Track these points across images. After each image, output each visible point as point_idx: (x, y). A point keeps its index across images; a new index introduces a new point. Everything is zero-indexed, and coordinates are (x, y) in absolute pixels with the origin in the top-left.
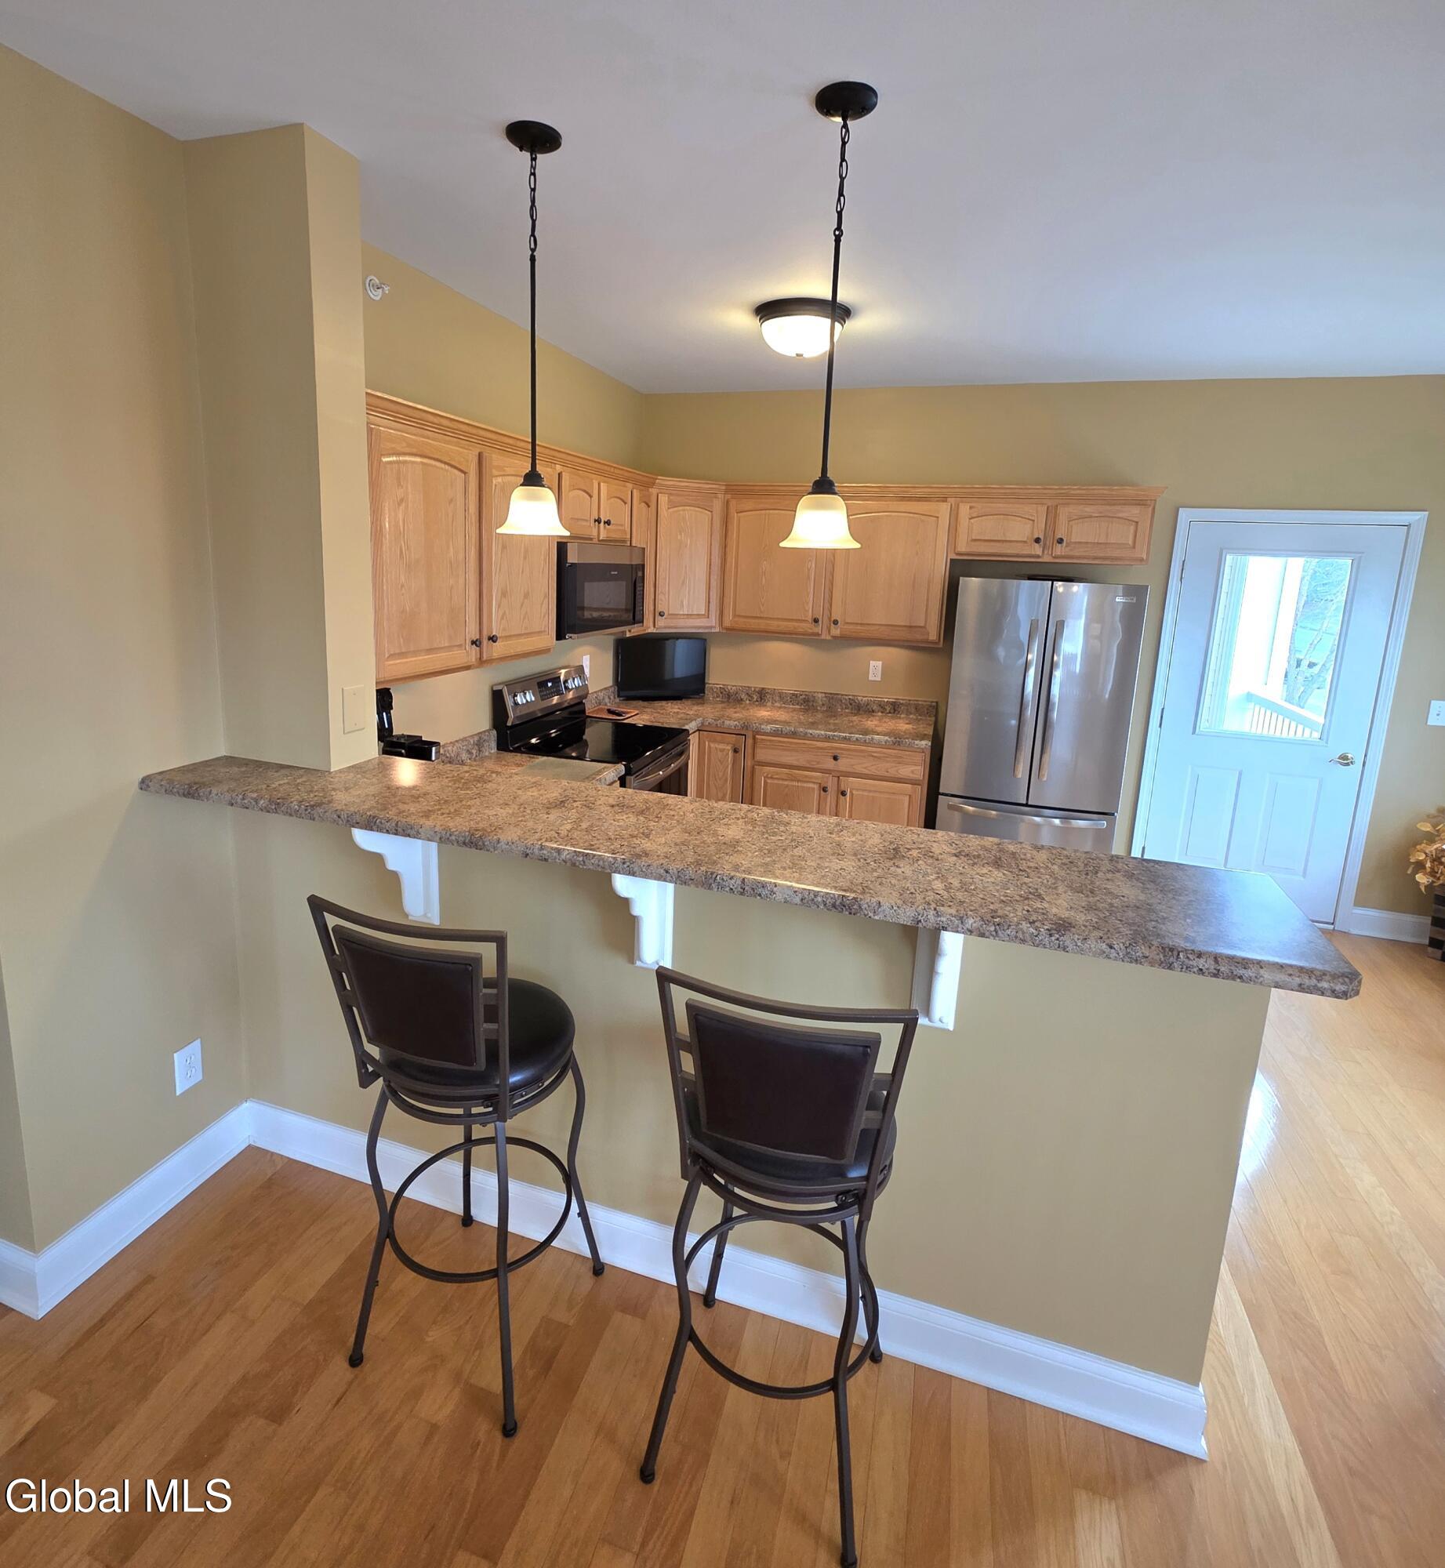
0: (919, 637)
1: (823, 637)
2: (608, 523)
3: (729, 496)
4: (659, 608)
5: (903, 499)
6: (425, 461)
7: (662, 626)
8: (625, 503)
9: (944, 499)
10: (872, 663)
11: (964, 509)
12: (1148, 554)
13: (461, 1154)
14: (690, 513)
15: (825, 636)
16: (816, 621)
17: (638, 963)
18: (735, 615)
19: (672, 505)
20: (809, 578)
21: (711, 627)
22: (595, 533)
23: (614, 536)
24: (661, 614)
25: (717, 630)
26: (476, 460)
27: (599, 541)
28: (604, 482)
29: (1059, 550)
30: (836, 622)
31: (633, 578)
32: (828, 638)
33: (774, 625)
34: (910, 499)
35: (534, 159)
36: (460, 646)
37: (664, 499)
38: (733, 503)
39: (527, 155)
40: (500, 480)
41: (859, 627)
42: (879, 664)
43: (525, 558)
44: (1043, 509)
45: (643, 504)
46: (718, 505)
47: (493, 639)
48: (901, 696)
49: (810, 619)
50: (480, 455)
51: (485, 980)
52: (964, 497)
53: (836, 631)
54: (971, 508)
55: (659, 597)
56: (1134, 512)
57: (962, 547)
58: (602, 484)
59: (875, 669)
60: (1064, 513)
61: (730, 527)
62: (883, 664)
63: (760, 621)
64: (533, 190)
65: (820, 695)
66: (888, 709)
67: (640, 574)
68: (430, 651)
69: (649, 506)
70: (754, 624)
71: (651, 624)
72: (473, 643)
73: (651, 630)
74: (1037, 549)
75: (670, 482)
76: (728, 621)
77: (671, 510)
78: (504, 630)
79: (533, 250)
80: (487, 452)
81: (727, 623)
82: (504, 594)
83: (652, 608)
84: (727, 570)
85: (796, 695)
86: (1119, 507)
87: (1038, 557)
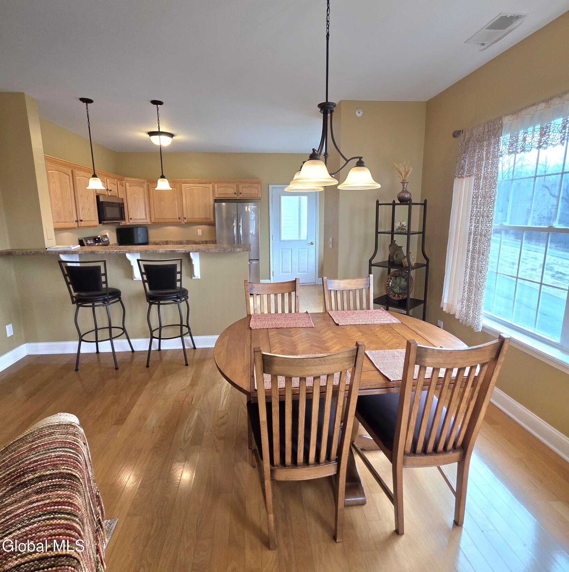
0: (209, 221)
1: (182, 223)
2: (111, 190)
3: (148, 183)
4: (130, 217)
5: (199, 183)
6: (59, 172)
7: (132, 222)
8: (115, 185)
9: (211, 183)
10: (198, 230)
11: (216, 185)
12: (261, 196)
13: (94, 332)
14: (137, 188)
15: (183, 223)
16: (179, 218)
17: (134, 279)
18: (155, 219)
19: (130, 186)
20: (176, 206)
21: (148, 223)
22: (107, 193)
23: (112, 194)
24: (131, 219)
25: (150, 223)
26: (71, 171)
27: (108, 196)
28: (108, 179)
29: (241, 196)
30: (185, 218)
31: (121, 207)
32: (184, 223)
33: (167, 221)
34: (201, 183)
35: (87, 105)
36: (72, 222)
37: (127, 184)
38: (150, 185)
39: (85, 104)
40: (78, 177)
41: (192, 219)
42: (201, 230)
43: (87, 199)
44: (235, 185)
45: (121, 186)
46: (145, 186)
47: (81, 221)
48: (208, 239)
49: (178, 218)
50: (72, 171)
51: (102, 274)
52: (216, 183)
53: (186, 221)
54: (218, 185)
55: (130, 213)
56: (256, 185)
57: (217, 196)
58: (107, 179)
59: (200, 232)
60: (241, 186)
61: (150, 192)
62: (202, 231)
63: (163, 220)
64: (88, 112)
65: (184, 241)
66: (204, 243)
67: (122, 206)
68: (65, 222)
69: (123, 186)
70: (161, 221)
71: (128, 222)
72: (76, 221)
73: (128, 224)
74: (236, 196)
75: (129, 179)
76: (153, 220)
77: (130, 188)
78: (84, 219)
79: (89, 125)
80: (74, 170)
81: (153, 221)
82: (83, 209)
83: (128, 217)
84: (151, 205)
85: (177, 242)
86: (253, 185)
87: (236, 198)
